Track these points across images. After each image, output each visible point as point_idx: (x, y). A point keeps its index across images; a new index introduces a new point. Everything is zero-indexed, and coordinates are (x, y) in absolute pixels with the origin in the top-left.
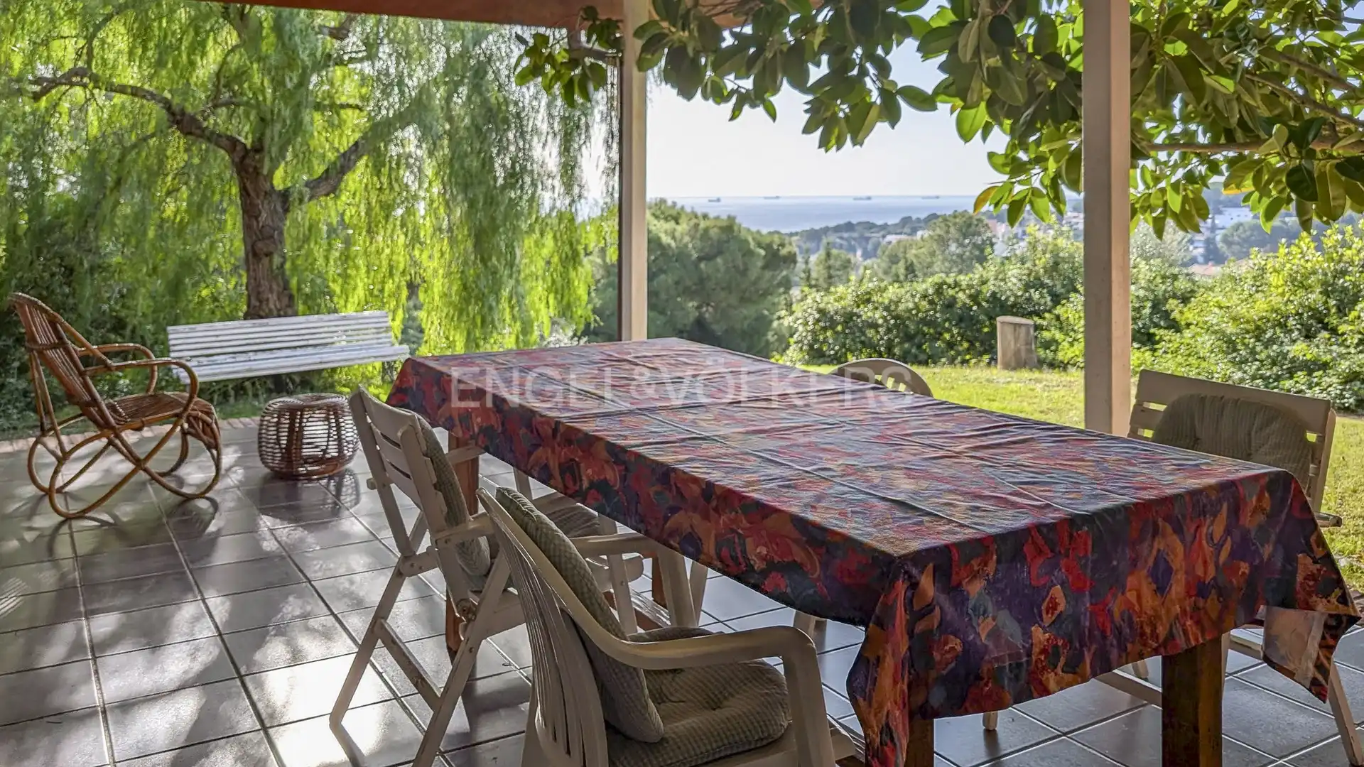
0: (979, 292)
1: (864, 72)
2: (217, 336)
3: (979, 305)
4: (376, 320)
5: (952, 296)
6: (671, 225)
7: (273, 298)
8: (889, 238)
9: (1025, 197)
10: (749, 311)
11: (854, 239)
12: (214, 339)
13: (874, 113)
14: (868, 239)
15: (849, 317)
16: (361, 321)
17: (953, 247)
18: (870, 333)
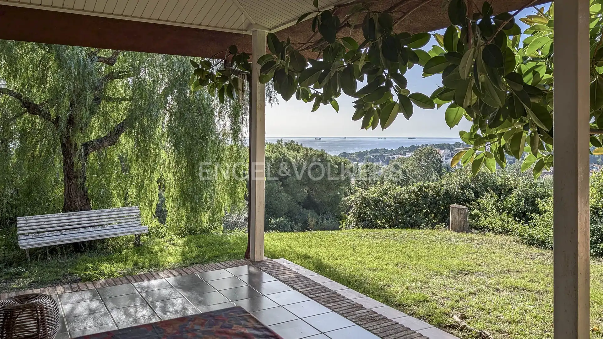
0: (440, 191)
1: (389, 84)
2: (44, 222)
3: (439, 196)
4: (133, 211)
5: (427, 192)
6: (295, 153)
7: (77, 200)
8: (394, 156)
9: (482, 158)
10: (331, 193)
11: (378, 156)
12: (42, 223)
13: (396, 108)
14: (384, 156)
15: (377, 202)
16: (124, 212)
17: (423, 163)
18: (388, 209)
